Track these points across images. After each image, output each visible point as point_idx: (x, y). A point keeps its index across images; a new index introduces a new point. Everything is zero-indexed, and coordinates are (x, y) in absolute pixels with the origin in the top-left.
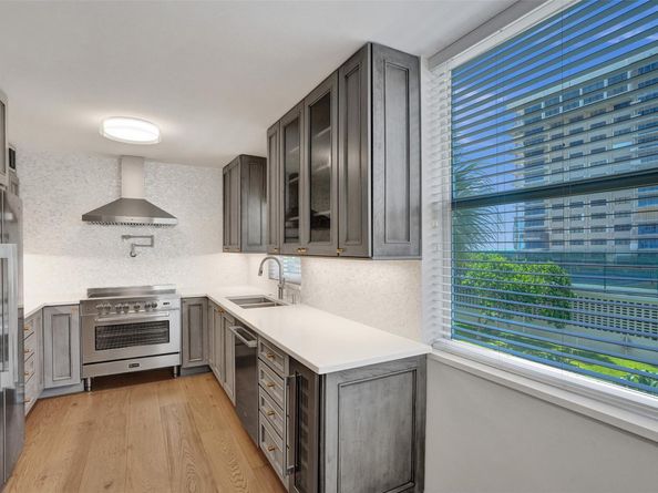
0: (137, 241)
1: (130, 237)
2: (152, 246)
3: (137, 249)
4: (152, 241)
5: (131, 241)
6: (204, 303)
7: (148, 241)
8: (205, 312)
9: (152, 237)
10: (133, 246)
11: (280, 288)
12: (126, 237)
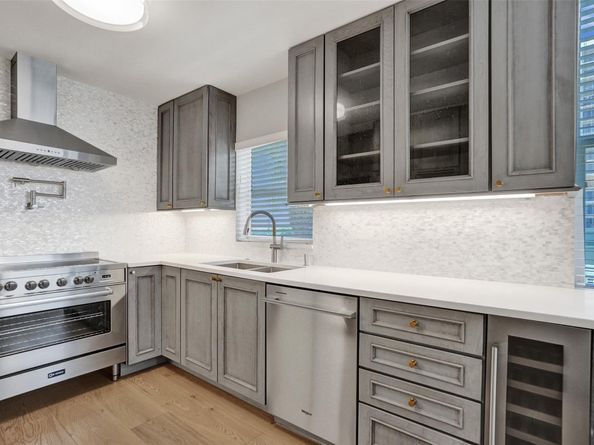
0: (38, 188)
1: (27, 181)
2: (62, 196)
3: (40, 200)
4: (63, 190)
5: (28, 187)
6: (156, 273)
7: (56, 190)
8: (158, 286)
9: (62, 183)
10: (32, 195)
11: (275, 248)
12: (17, 180)
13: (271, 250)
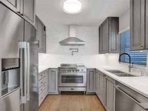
3: (74, 53)
5: (72, 50)
6: (94, 70)
7: (77, 50)
11: (130, 67)
12: (71, 49)
13: (128, 68)
